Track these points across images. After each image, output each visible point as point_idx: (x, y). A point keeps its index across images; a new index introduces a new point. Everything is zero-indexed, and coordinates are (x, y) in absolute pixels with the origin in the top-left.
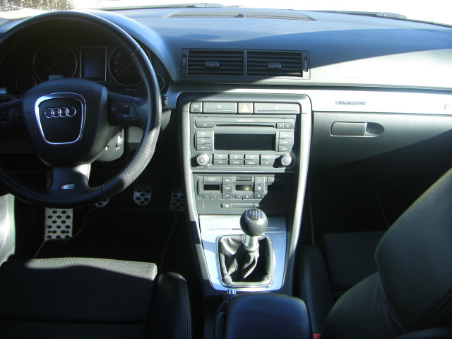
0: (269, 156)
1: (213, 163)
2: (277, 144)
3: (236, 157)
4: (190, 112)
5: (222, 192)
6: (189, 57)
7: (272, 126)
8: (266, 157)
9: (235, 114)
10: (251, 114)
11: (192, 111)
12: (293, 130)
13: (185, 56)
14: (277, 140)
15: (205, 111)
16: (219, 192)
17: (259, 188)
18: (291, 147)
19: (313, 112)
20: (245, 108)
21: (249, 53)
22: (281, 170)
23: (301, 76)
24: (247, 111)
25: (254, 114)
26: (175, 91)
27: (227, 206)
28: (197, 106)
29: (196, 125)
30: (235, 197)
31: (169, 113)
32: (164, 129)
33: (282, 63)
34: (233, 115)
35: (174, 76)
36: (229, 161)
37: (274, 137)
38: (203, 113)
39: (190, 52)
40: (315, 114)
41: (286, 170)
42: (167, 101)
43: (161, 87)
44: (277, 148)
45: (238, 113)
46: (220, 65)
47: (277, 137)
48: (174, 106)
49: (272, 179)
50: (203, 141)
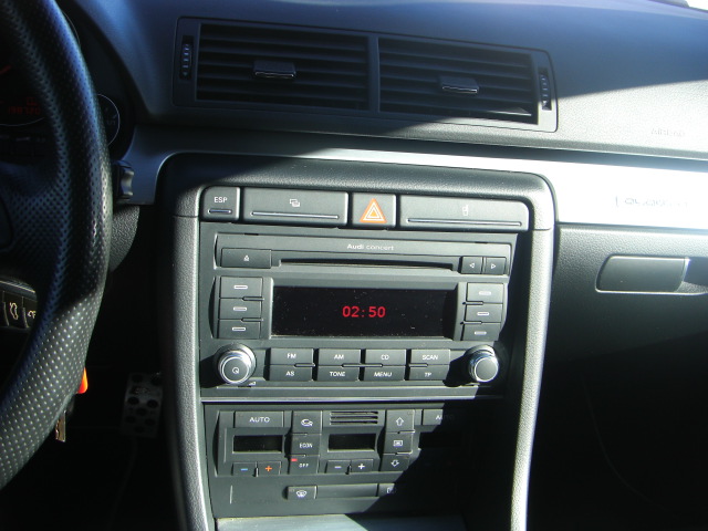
0: (435, 353)
1: (267, 375)
2: (460, 317)
3: (340, 356)
4: (202, 218)
5: (288, 454)
6: (203, 43)
7: (449, 266)
8: (425, 358)
9: (341, 227)
10: (390, 228)
11: (207, 213)
12: (506, 277)
13: (189, 40)
14: (461, 308)
15: (249, 215)
16: (279, 455)
17: (398, 443)
18: (498, 327)
19: (558, 225)
20: (374, 210)
21: (383, 43)
22: (466, 393)
23: (533, 120)
24: (378, 219)
25: (398, 227)
26: (152, 150)
27: (301, 494)
28: (223, 199)
29: (218, 258)
30: (327, 467)
31: (133, 218)
32: (113, 268)
33: (479, 79)
34: (336, 231)
35: (153, 102)
36: (315, 370)
37: (451, 295)
38: (241, 220)
39: (205, 29)
40: (564, 231)
41: (479, 392)
42: (129, 183)
43: (108, 131)
44: (458, 328)
45: (350, 225)
46: (299, 75)
47: (461, 298)
48: (149, 197)
49: (436, 416)
50: (240, 309)
